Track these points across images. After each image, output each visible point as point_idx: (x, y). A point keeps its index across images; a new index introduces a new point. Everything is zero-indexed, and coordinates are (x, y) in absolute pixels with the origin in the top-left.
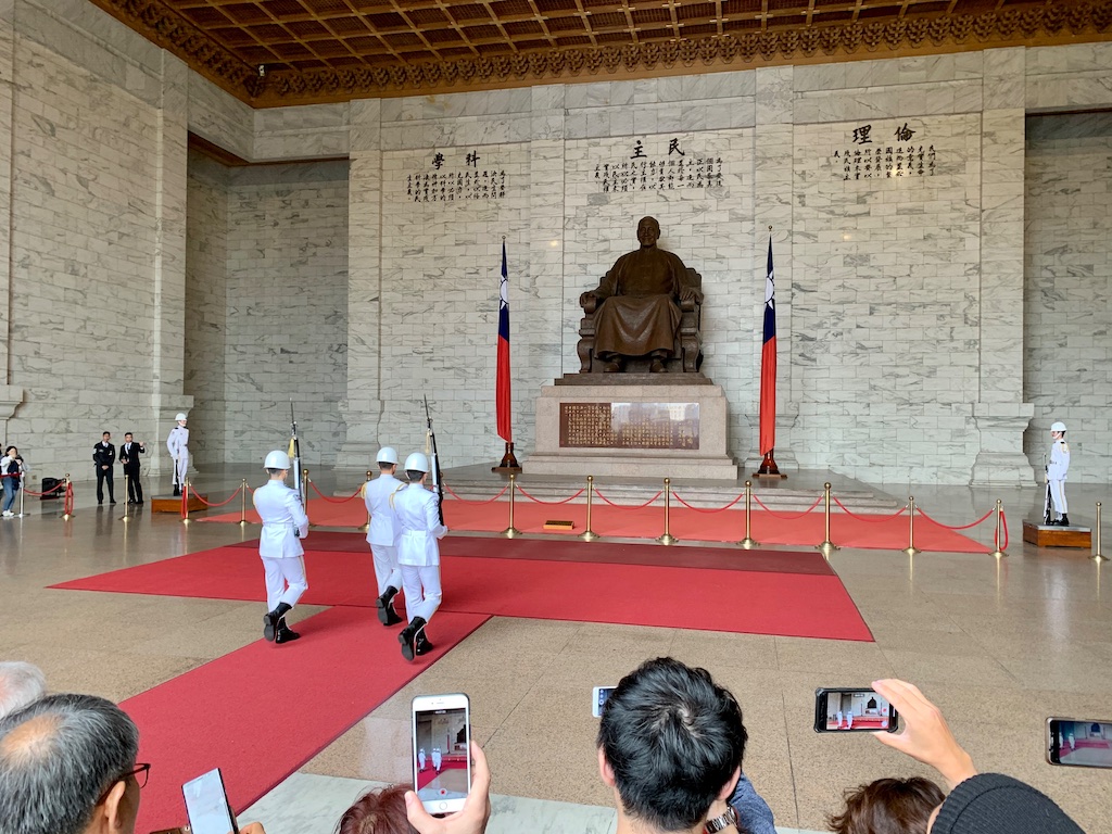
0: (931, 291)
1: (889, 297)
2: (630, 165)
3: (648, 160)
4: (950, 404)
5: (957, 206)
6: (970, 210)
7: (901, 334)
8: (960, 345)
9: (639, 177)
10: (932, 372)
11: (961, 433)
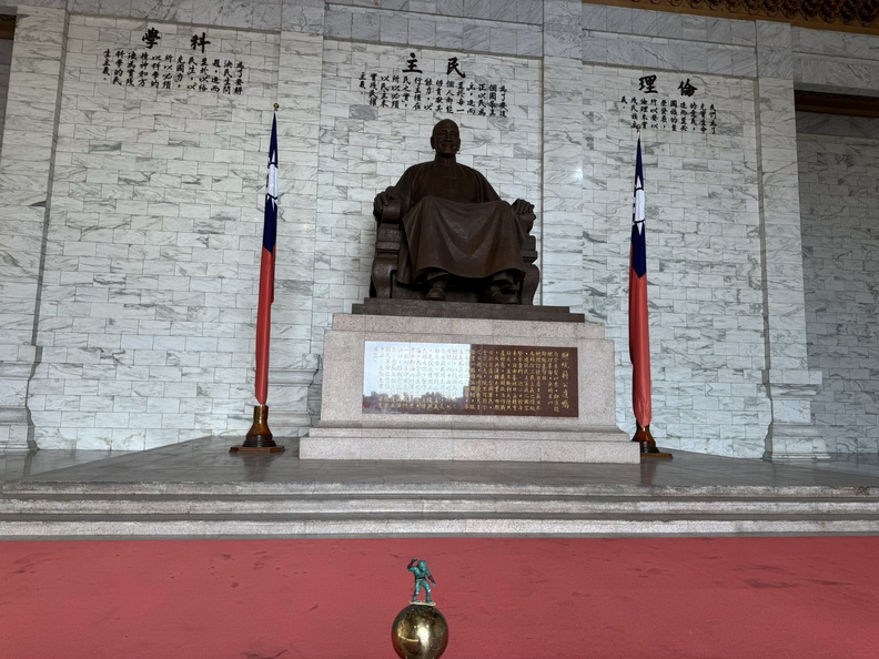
0: (717, 251)
1: (678, 253)
2: (402, 79)
3: (424, 77)
4: (742, 371)
5: (738, 168)
6: (749, 173)
7: (691, 294)
8: (746, 308)
9: (412, 94)
10: (722, 336)
11: (753, 402)
